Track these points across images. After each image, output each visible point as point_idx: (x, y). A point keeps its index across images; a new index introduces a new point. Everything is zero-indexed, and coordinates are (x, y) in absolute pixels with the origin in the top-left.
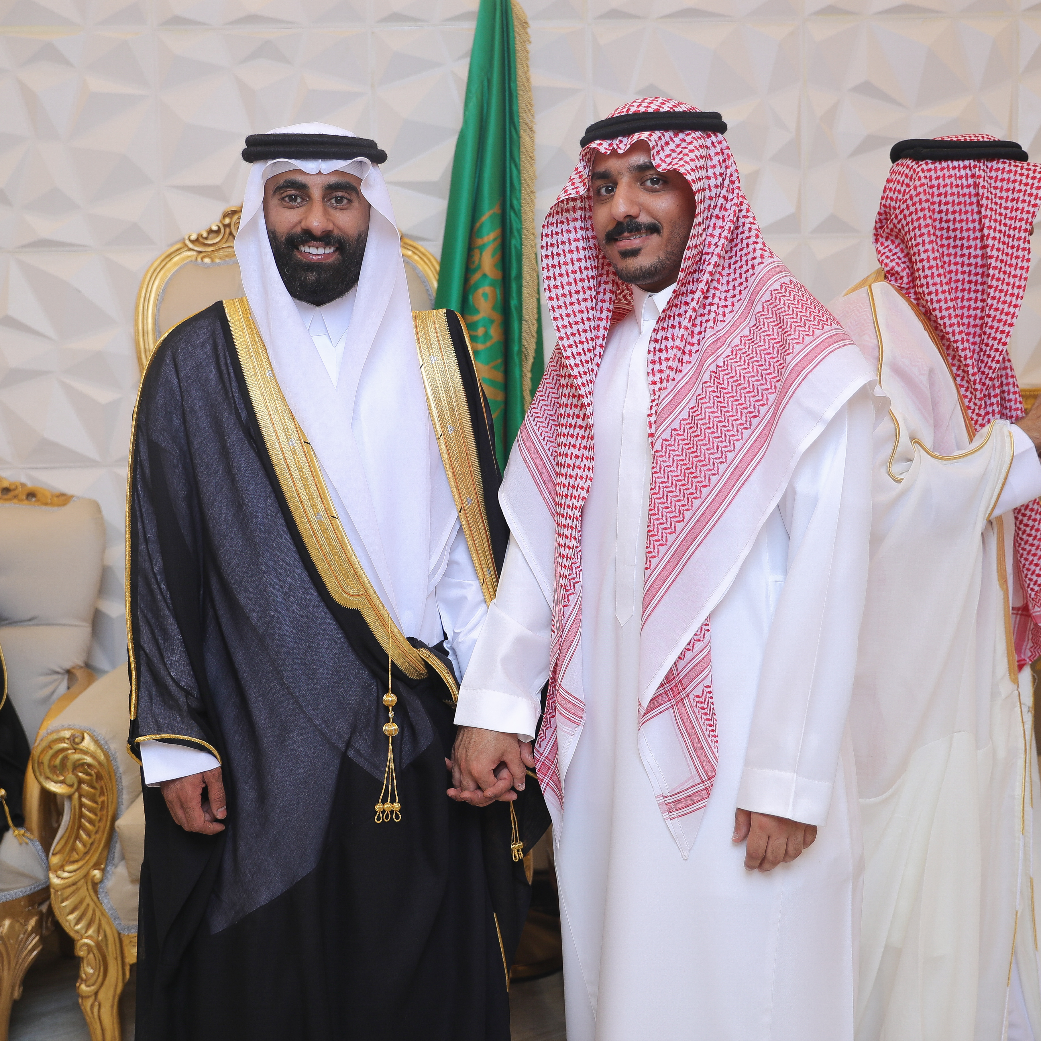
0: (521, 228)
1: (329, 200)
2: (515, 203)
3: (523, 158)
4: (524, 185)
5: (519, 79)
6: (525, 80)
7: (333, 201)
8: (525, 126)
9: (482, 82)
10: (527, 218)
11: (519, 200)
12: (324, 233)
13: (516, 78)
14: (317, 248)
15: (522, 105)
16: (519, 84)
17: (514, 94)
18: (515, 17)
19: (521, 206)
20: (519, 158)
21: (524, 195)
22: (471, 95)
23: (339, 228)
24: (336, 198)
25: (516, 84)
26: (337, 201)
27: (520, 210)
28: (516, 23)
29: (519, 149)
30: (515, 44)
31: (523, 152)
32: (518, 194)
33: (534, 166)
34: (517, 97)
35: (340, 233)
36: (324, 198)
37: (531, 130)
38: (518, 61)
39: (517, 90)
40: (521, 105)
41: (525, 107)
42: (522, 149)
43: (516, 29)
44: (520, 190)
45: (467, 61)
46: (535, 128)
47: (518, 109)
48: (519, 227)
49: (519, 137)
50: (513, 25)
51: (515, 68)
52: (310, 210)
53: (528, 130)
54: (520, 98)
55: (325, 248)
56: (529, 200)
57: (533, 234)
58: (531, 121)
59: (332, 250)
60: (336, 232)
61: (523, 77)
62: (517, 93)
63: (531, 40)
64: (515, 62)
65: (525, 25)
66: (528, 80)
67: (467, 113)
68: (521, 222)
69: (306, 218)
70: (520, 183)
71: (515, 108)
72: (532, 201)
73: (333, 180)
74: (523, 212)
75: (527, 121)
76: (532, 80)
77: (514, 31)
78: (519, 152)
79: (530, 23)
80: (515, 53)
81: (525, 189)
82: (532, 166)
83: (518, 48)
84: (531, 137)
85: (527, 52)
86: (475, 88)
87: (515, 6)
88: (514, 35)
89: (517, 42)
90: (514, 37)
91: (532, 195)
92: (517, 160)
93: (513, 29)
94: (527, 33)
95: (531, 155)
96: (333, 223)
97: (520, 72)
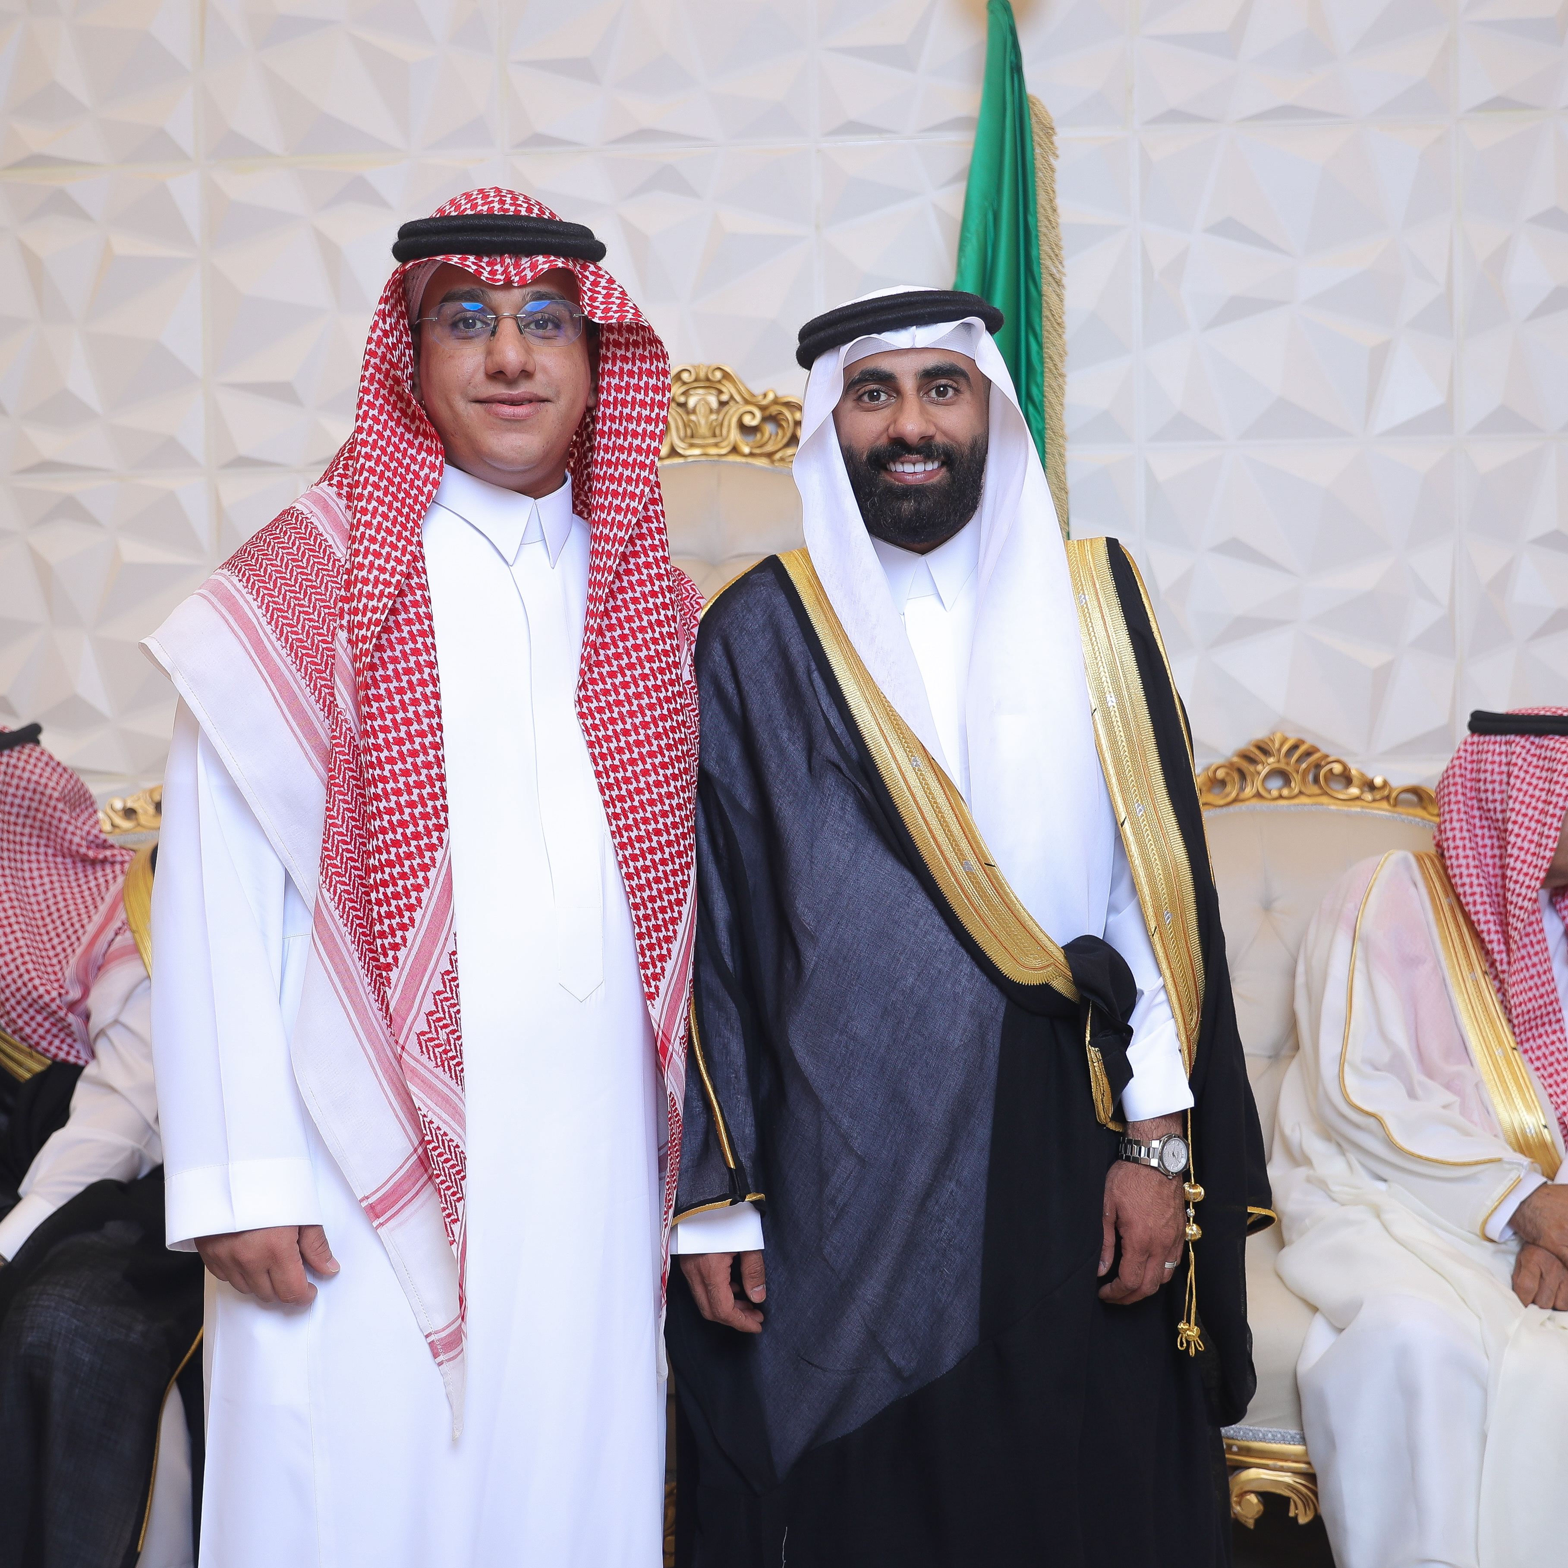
0: (1044, 428)
1: (927, 393)
2: (1034, 391)
3: (1046, 323)
4: (1049, 364)
5: (1041, 210)
6: (1050, 211)
7: (933, 394)
8: (1050, 279)
9: (985, 216)
10: (1053, 414)
11: (1040, 387)
12: (923, 442)
13: (1035, 208)
14: (914, 464)
15: (1045, 248)
16: (1041, 218)
17: (1033, 233)
18: (1034, 120)
19: (1044, 396)
20: (1041, 326)
21: (1049, 379)
22: (969, 235)
23: (945, 433)
24: (938, 387)
25: (1036, 218)
26: (940, 394)
27: (1042, 402)
28: (1036, 128)
29: (1041, 312)
30: (1034, 159)
31: (1047, 317)
32: (1039, 379)
33: (1064, 336)
34: (1037, 236)
35: (945, 440)
36: (919, 390)
37: (1059, 283)
38: (1040, 183)
39: (1037, 226)
40: (1043, 249)
41: (1050, 251)
42: (1046, 312)
43: (1036, 138)
44: (1043, 373)
45: (962, 186)
46: (1065, 281)
47: (1039, 254)
48: (1040, 427)
49: (1040, 294)
50: (1031, 132)
51: (1035, 195)
52: (900, 409)
53: (1055, 285)
54: (1042, 238)
55: (925, 463)
56: (1057, 388)
57: (1062, 436)
58: (1059, 271)
59: (936, 465)
60: (939, 439)
61: (1048, 207)
62: (1037, 231)
63: (1058, 152)
64: (1034, 186)
65: (1049, 131)
66: (1055, 210)
67: (963, 260)
68: (1043, 419)
69: (895, 421)
70: (1042, 363)
71: (1034, 253)
72: (1061, 387)
73: (930, 361)
74: (1047, 404)
75: (1054, 271)
76: (1060, 210)
77: (1032, 141)
78: (1041, 318)
79: (1058, 130)
80: (1034, 173)
81: (1050, 370)
82: (1060, 336)
83: (1038, 165)
84: (1058, 295)
85: (1053, 170)
86: (975, 225)
87: (1034, 104)
88: (1033, 146)
89: (1038, 157)
90: (1033, 150)
91: (1060, 379)
92: (1037, 328)
93: (1032, 137)
94: (1052, 143)
95: (1060, 320)
96: (935, 425)
97: (1042, 199)
